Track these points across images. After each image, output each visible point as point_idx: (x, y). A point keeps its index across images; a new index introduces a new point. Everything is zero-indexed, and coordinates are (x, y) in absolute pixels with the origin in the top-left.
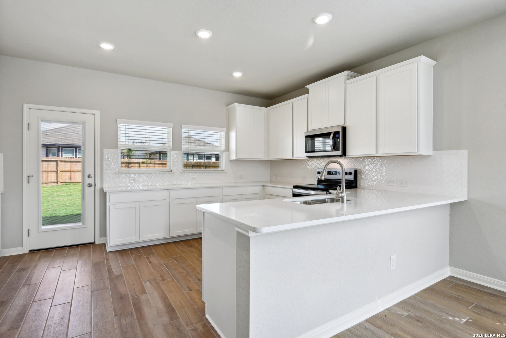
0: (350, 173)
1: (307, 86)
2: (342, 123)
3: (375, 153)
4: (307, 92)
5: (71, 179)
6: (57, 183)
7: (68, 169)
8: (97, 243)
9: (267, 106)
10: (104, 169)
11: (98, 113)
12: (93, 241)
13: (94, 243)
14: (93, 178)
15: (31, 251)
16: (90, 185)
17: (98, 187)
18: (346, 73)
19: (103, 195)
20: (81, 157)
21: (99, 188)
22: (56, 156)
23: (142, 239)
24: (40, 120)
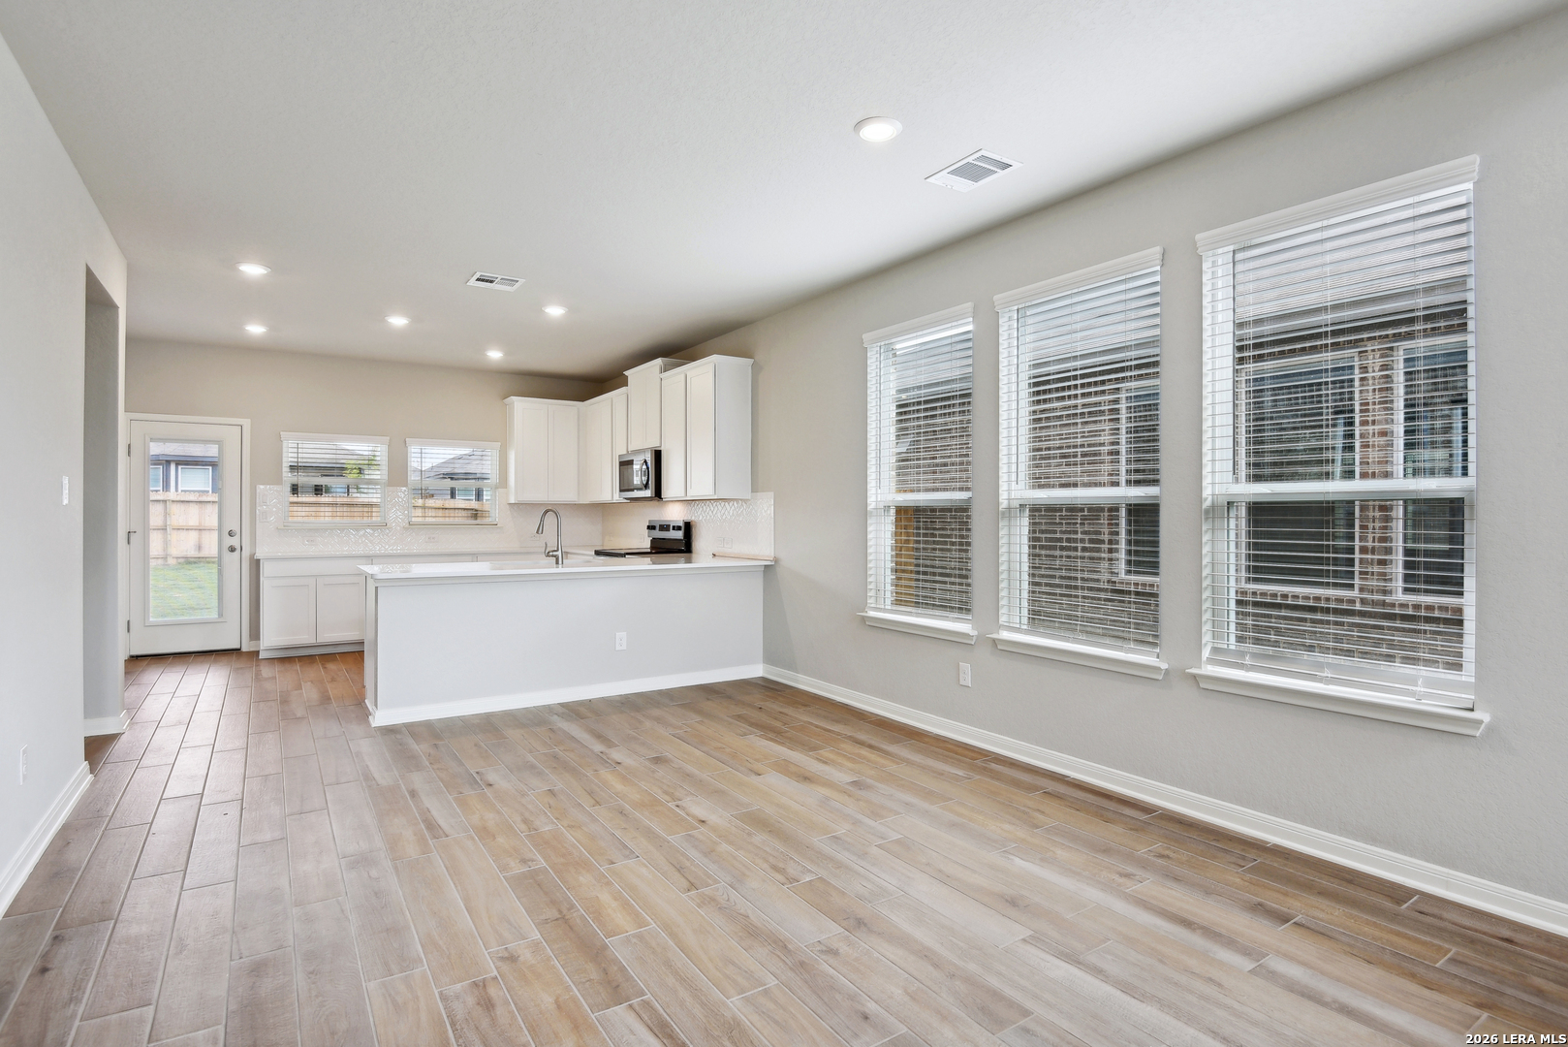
0: (679, 528)
1: (626, 373)
2: (654, 444)
3: (683, 495)
4: (624, 382)
5: (200, 548)
6: (165, 558)
7: (193, 522)
8: (244, 649)
9: (583, 398)
10: (258, 521)
11: (246, 423)
12: (238, 647)
13: (240, 650)
14: (237, 537)
15: (132, 657)
16: (232, 549)
17: (246, 553)
18: (659, 361)
19: (256, 565)
20: (217, 500)
21: (248, 555)
22: (161, 488)
23: (321, 640)
24: (147, 439)
